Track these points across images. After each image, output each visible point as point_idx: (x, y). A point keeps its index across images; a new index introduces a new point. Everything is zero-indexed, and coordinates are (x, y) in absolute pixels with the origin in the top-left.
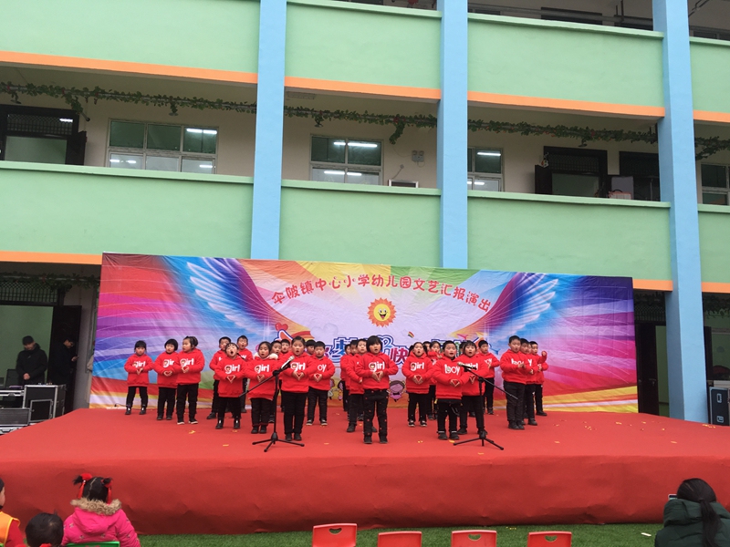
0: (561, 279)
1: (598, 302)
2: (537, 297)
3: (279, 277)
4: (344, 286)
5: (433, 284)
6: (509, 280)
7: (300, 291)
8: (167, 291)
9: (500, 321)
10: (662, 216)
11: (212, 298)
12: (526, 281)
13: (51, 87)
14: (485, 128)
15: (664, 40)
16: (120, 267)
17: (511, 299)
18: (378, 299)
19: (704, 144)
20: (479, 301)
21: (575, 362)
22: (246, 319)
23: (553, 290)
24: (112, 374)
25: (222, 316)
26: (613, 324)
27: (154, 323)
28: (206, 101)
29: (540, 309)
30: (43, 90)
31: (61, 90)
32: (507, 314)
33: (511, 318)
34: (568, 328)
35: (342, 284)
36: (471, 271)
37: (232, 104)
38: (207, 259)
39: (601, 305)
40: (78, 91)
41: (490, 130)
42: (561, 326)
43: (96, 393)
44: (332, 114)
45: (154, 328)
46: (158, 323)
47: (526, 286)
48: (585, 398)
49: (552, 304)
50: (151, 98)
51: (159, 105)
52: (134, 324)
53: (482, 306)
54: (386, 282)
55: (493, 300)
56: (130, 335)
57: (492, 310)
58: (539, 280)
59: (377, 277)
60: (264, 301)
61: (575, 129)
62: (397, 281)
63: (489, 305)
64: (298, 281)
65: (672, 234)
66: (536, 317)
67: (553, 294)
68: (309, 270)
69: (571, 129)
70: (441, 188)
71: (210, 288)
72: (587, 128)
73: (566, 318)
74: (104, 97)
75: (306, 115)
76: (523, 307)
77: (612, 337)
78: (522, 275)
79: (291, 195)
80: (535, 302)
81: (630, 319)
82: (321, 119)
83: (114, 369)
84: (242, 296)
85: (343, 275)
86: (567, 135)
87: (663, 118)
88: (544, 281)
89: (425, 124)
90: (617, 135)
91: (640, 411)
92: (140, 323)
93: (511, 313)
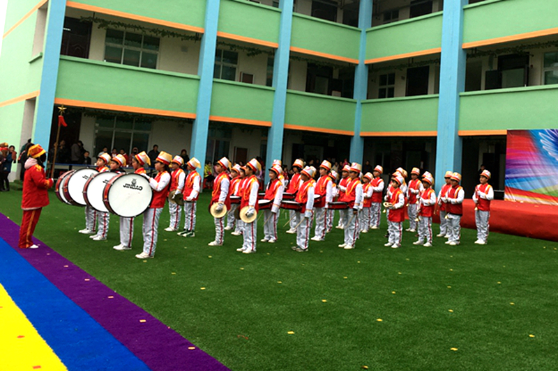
8: (531, 147)
11: (550, 150)
16: (513, 136)
24: (512, 185)
25: (554, 159)
38: (547, 130)
43: (506, 194)
45: (526, 165)
46: (528, 162)
52: (520, 163)
56: (518, 168)
71: (550, 145)
83: (513, 183)
92: (522, 162)
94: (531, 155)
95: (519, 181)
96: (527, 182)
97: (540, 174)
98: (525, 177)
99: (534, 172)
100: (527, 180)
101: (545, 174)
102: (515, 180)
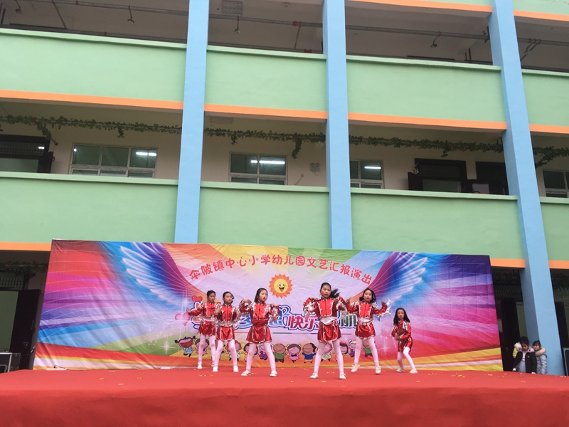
0: (429, 257)
1: (462, 276)
2: (411, 272)
3: (196, 258)
4: (250, 264)
5: (323, 262)
6: (386, 258)
7: (213, 269)
8: (103, 270)
9: (381, 292)
10: (511, 207)
11: (141, 276)
12: (401, 259)
13: (26, 117)
14: (365, 142)
15: (502, 72)
16: (65, 251)
17: (389, 273)
18: (278, 275)
19: (542, 152)
20: (362, 276)
21: (445, 327)
22: (167, 293)
23: (423, 266)
24: (53, 340)
25: (148, 290)
26: (476, 295)
27: (91, 297)
28: (146, 126)
29: (413, 282)
30: (19, 119)
31: (33, 120)
32: (386, 287)
33: (390, 290)
34: (438, 298)
35: (248, 262)
36: (355, 251)
37: (166, 127)
38: (137, 243)
39: (465, 278)
40: (46, 120)
41: (369, 144)
42: (431, 296)
43: (39, 357)
44: (244, 134)
45: (91, 301)
46: (94, 297)
47: (401, 263)
48: (456, 358)
49: (423, 278)
50: (103, 124)
51: (109, 130)
52: (75, 297)
53: (364, 280)
54: (284, 261)
55: (374, 275)
56: (71, 307)
57: (373, 283)
58: (411, 258)
59: (276, 256)
60: (182, 277)
61: (437, 142)
62: (293, 260)
63: (370, 279)
64: (211, 261)
65: (520, 221)
66: (410, 289)
67: (424, 270)
68: (221, 251)
69: (433, 142)
70: (330, 187)
71: (139, 267)
72: (446, 141)
73: (436, 290)
74: (67, 124)
75: (224, 135)
76: (399, 281)
77: (476, 306)
78: (397, 254)
79: (208, 194)
80: (409, 277)
81: (490, 291)
82: (235, 137)
83: (56, 337)
84: (165, 274)
85: (249, 255)
86: (431, 147)
87: (506, 130)
88: (415, 259)
89: (317, 140)
90: (471, 147)
91: (504, 370)
92: (80, 297)
93: (389, 285)
94: (102, 285)
95: (70, 331)
96: (87, 332)
97: (117, 316)
98: (84, 324)
99: (105, 314)
100: (89, 329)
101: (127, 315)
102: (62, 329)
